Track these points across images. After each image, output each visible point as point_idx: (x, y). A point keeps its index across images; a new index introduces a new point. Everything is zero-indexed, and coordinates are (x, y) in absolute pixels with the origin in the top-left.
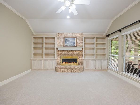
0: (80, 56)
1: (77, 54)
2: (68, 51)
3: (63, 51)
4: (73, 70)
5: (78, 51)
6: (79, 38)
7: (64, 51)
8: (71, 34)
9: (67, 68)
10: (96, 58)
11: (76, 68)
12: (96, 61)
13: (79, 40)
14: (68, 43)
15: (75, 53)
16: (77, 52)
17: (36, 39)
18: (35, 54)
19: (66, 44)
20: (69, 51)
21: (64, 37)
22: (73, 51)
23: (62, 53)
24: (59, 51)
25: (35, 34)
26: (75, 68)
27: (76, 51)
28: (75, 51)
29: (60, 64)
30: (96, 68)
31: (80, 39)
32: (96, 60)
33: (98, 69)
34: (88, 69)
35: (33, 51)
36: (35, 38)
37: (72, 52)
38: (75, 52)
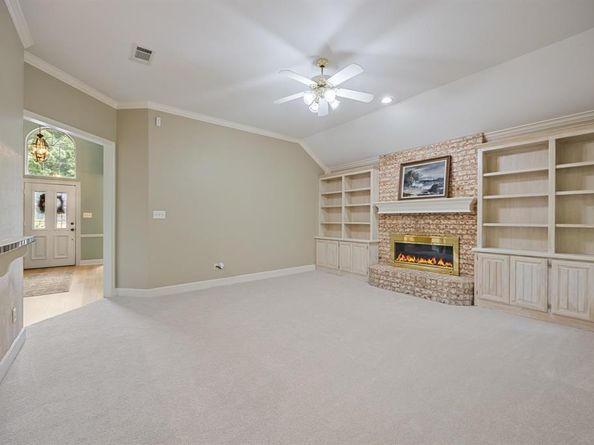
0: (466, 237)
1: (454, 229)
2: (415, 216)
3: (400, 214)
4: (420, 289)
5: (457, 214)
6: (461, 158)
7: (403, 215)
8: (428, 149)
9: (399, 276)
10: (556, 252)
11: (433, 282)
12: (549, 266)
13: (463, 167)
14: (414, 185)
15: (446, 222)
16: (451, 217)
17: (331, 185)
18: (328, 226)
19: (407, 191)
20: (421, 216)
21: (403, 165)
22: (435, 214)
23: (394, 222)
24: (385, 216)
25: (327, 170)
26: (428, 281)
27: (450, 214)
28: (445, 215)
29: (387, 262)
30: (549, 307)
31: (467, 163)
32: (554, 261)
33: (562, 312)
34: (498, 299)
35: (321, 217)
36: (328, 181)
37: (433, 220)
38: (445, 218)
